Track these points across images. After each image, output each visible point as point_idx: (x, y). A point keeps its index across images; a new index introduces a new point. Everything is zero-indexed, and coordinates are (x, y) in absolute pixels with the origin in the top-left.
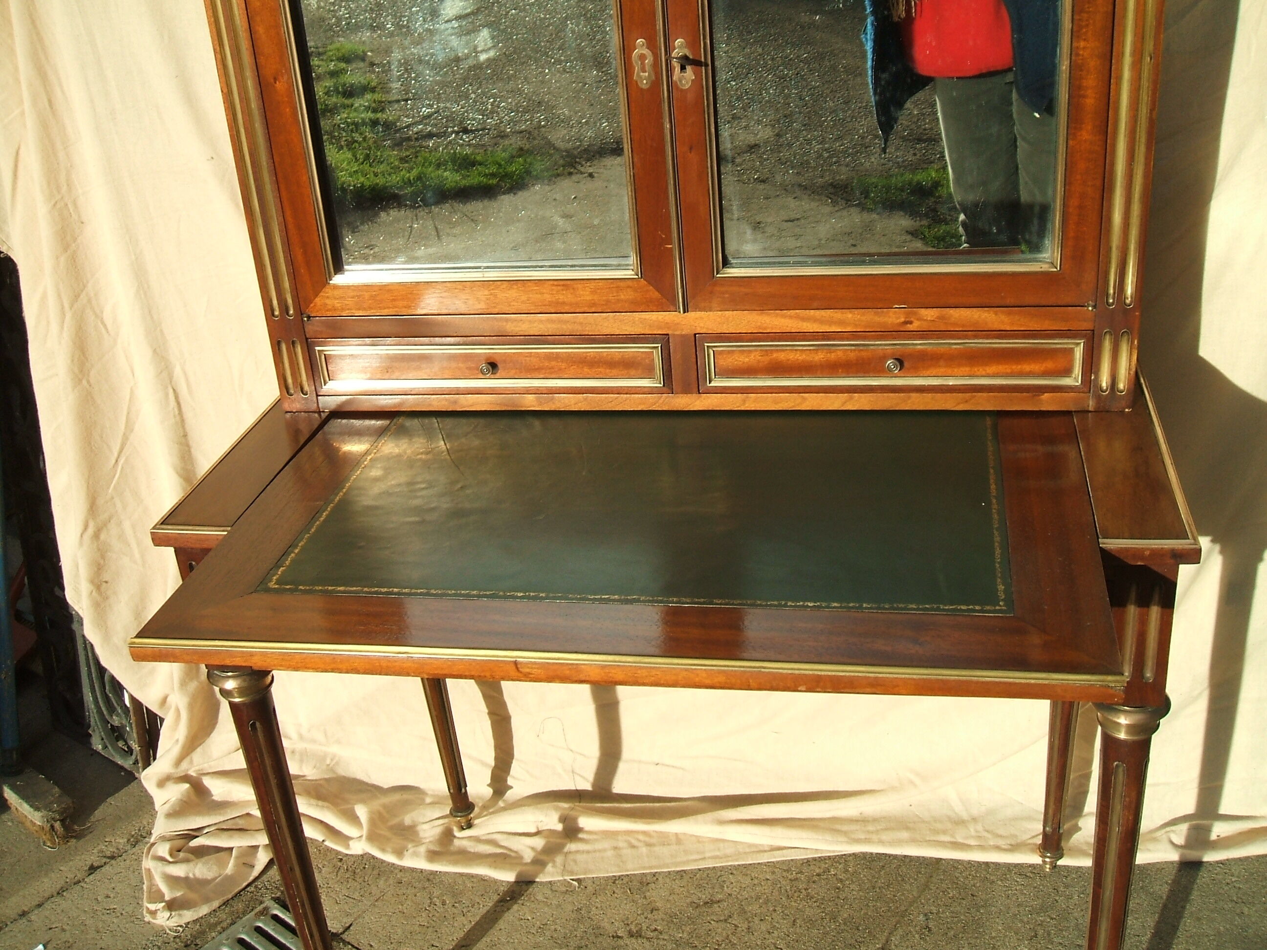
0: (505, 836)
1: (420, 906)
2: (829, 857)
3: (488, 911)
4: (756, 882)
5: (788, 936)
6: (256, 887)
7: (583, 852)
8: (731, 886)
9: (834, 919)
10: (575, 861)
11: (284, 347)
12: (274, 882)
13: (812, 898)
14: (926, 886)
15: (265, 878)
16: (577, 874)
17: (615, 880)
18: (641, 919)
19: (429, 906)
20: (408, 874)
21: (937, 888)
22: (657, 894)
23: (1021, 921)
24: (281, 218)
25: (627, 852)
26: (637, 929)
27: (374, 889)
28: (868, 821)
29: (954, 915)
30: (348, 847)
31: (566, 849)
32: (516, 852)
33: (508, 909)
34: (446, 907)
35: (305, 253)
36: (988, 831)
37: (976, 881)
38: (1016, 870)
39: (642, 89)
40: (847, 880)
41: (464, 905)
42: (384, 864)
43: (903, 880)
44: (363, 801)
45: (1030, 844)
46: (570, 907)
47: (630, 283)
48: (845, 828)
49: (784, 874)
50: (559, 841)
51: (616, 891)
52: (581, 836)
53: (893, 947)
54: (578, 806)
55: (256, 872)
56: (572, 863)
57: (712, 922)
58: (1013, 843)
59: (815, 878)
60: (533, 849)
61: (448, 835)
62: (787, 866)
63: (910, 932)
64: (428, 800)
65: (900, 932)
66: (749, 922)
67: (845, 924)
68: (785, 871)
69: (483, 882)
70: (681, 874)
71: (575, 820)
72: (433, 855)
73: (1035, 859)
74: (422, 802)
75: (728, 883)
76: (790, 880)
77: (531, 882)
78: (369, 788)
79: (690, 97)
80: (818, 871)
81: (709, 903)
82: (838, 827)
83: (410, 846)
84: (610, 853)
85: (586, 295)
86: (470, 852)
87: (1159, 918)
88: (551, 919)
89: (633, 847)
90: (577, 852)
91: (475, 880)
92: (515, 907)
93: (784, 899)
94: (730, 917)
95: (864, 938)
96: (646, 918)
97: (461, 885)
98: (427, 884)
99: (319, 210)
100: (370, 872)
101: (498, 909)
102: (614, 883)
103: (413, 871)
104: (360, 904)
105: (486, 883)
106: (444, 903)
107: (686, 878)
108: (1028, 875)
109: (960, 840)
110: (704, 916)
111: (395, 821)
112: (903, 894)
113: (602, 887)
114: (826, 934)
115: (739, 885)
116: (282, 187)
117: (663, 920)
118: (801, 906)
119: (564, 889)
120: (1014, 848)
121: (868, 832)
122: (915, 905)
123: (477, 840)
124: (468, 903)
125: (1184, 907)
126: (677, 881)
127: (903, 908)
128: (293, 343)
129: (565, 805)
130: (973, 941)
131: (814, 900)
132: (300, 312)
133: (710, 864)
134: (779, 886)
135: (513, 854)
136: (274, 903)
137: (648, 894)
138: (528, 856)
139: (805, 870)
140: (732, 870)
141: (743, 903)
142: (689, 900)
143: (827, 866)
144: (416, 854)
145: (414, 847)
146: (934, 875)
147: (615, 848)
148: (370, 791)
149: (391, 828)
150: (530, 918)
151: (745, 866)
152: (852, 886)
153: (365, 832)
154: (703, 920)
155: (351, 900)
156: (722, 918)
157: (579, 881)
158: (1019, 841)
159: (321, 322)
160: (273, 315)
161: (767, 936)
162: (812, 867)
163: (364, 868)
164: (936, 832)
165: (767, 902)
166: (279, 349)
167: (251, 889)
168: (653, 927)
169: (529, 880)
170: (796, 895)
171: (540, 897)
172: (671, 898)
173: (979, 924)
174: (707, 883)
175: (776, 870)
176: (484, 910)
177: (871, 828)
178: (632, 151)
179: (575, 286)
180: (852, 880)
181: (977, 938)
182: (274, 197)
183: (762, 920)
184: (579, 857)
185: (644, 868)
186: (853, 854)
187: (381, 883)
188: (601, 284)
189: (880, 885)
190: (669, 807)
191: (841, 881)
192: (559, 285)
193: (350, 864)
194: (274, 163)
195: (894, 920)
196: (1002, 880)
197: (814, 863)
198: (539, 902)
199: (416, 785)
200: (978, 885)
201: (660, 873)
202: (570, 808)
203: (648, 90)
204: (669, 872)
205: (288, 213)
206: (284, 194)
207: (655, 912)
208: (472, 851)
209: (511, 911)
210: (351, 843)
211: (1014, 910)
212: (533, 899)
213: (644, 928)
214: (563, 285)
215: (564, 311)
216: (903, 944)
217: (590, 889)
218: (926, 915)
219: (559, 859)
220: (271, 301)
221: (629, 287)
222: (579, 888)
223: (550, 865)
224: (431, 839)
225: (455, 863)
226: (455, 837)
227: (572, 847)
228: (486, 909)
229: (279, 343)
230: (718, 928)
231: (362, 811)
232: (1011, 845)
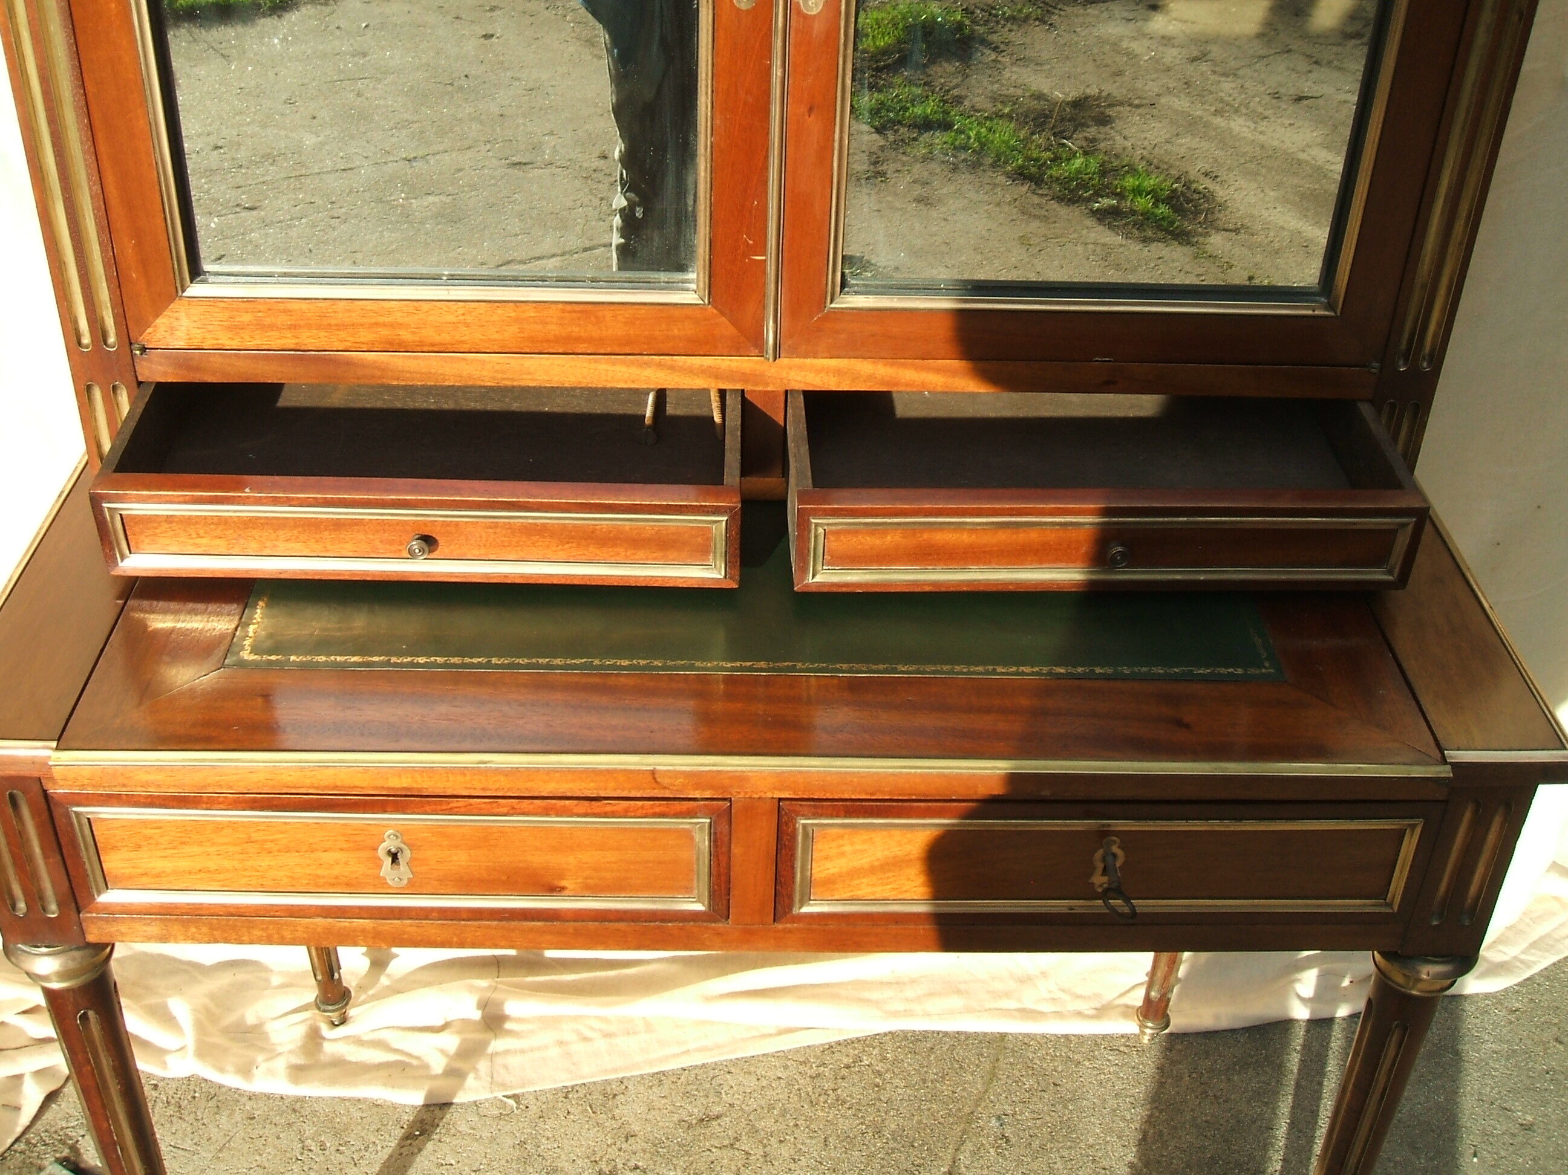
0: (400, 1033)
1: (288, 1155)
2: (858, 1040)
3: (391, 1156)
4: (764, 1083)
5: (821, 1163)
6: (28, 1142)
7: (516, 1052)
8: (731, 1092)
9: (879, 1132)
10: (506, 1067)
11: (97, 394)
12: (56, 1132)
13: (844, 1102)
14: (993, 1075)
15: (39, 1125)
16: (512, 1087)
17: (567, 1092)
18: (613, 1152)
19: (302, 1154)
20: (261, 1104)
21: (1008, 1077)
22: (629, 1111)
23: (1123, 1119)
24: (97, 188)
25: (578, 1047)
26: (610, 1168)
27: (214, 1132)
28: (904, 983)
29: (1035, 1116)
30: (164, 1065)
31: (490, 1049)
32: (418, 1058)
33: (420, 1150)
34: (327, 1153)
35: (139, 244)
36: (1063, 991)
37: (1056, 1064)
38: (1105, 1044)
39: (738, 10)
40: (887, 1071)
41: (353, 1149)
42: (223, 1090)
43: (961, 1067)
44: (179, 990)
45: (1119, 1006)
46: (509, 1141)
47: (689, 311)
48: (875, 995)
49: (801, 1068)
50: (478, 1036)
51: (572, 1110)
52: (508, 1026)
53: (964, 1169)
54: (501, 983)
55: (25, 1118)
56: (502, 1071)
57: (714, 1150)
58: (1098, 1005)
59: (845, 1072)
60: (443, 1052)
61: (314, 1037)
62: (802, 1057)
63: (983, 1145)
64: (276, 980)
65: (969, 1146)
66: (765, 1146)
67: (894, 1139)
68: (801, 1063)
69: (375, 1109)
70: (660, 1077)
71: (500, 1004)
72: (297, 1072)
73: (1131, 1027)
74: (266, 985)
75: (726, 1088)
76: (810, 1077)
77: (447, 1105)
78: (185, 967)
79: (818, 28)
80: (846, 1061)
81: (705, 1120)
82: (867, 995)
83: (260, 1058)
84: (554, 1052)
85: (615, 328)
86: (350, 1062)
87: (1294, 1102)
88: (484, 1161)
89: (586, 1039)
90: (507, 1052)
91: (363, 1106)
92: (430, 1146)
93: (806, 1107)
94: (737, 1140)
95: (924, 1159)
96: (620, 1150)
97: (344, 1115)
98: (293, 1118)
99: (166, 180)
100: (203, 1103)
101: (405, 1150)
102: (566, 1097)
103: (269, 1098)
104: (195, 1158)
105: (381, 1111)
106: (323, 1148)
107: (667, 1082)
108: (1121, 1049)
109: (1029, 1005)
110: (699, 1140)
111: (231, 1019)
112: (964, 1089)
113: (551, 1105)
114: (871, 1156)
115: (741, 1089)
116: (100, 136)
117: (644, 1151)
118: (831, 1117)
119: (496, 1112)
120: (1102, 1012)
121: (907, 1000)
122: (983, 1104)
123: (358, 1042)
124: (359, 1144)
125: (1320, 1084)
126: (654, 1089)
127: (967, 1110)
128: (115, 388)
129: (483, 983)
130: (1065, 1153)
131: (847, 1106)
132: (128, 340)
133: (698, 1060)
134: (796, 1087)
135: (415, 1062)
136: (60, 1167)
137: (617, 1112)
138: (438, 1065)
139: (828, 1059)
140: (728, 1067)
141: (752, 1117)
142: (676, 1118)
143: (856, 1052)
144: (270, 1072)
145: (267, 1060)
146: (1001, 1058)
147: (561, 1043)
148: (186, 971)
149: (227, 1031)
150: (453, 1162)
151: (746, 1060)
152: (896, 1081)
153: (189, 1038)
154: (700, 1147)
155: (180, 1151)
156: (726, 1142)
157: (515, 1097)
158: (1104, 1002)
159: (167, 357)
160: (79, 343)
161: (792, 1166)
162: (837, 1056)
163: (194, 1097)
164: (996, 995)
165: (784, 1113)
166: (89, 398)
167: (21, 1146)
168: (632, 1164)
169: (445, 1102)
170: (822, 1099)
171: (464, 1128)
172: (650, 1117)
173: (1069, 1127)
174: (697, 1090)
175: (789, 1063)
176: (384, 1155)
177: (910, 993)
178: (712, 107)
179: (600, 314)
180: (894, 1072)
181: (1070, 1147)
182: (84, 152)
183: (781, 1141)
184: (513, 1061)
185: (606, 1071)
186: (890, 1033)
187: (223, 1119)
188: (643, 310)
189: (932, 1077)
190: (628, 976)
191: (879, 1074)
192: (574, 312)
193: (171, 1093)
194: (85, 94)
195: (959, 1128)
196: (1089, 1060)
197: (839, 1048)
198: (463, 1135)
199: (254, 959)
200: (1060, 1069)
201: (629, 1079)
202: (490, 987)
203: (748, 11)
204: (642, 1076)
205: (110, 179)
206: (102, 148)
207: (631, 1140)
208: (354, 1060)
209: (424, 1152)
210: (168, 1058)
211: (1112, 1103)
212: (453, 1131)
213: (620, 1166)
214: (580, 312)
215: (580, 351)
216: (976, 1165)
217: (534, 1109)
218: (999, 1118)
219: (483, 1065)
220: (75, 322)
221: (688, 317)
222: (517, 1108)
223: (471, 1076)
224: (292, 1047)
225: (333, 1081)
226: (324, 1038)
227: (497, 1045)
228: (388, 1151)
229: (89, 388)
230: (723, 1158)
231: (180, 1007)
232: (1096, 1009)
